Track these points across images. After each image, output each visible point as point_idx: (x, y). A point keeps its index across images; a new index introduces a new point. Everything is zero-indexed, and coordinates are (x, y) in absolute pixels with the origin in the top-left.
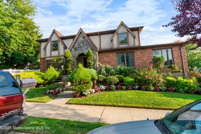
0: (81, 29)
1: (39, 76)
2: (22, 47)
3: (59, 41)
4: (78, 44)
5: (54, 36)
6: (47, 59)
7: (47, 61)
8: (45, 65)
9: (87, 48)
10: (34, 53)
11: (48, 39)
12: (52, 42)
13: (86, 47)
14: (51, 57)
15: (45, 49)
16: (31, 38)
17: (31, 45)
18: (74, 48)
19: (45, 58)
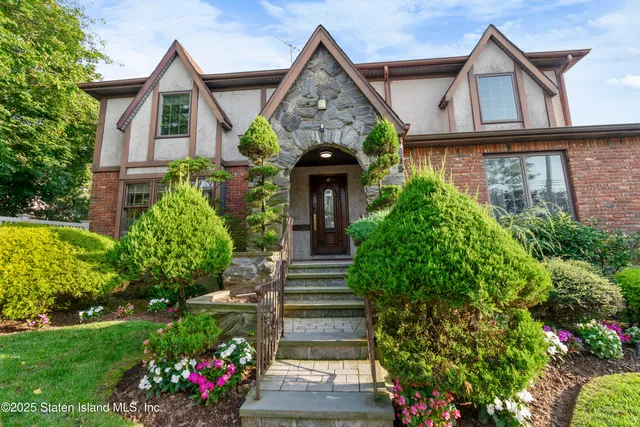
0: (321, 28)
1: (82, 252)
2: (8, 118)
3: (194, 94)
4: (305, 100)
5: (175, 69)
6: (131, 172)
7: (130, 184)
8: (116, 202)
9: (350, 119)
10: (69, 154)
11: (142, 82)
12: (162, 98)
13: (346, 115)
14: (151, 163)
15: (124, 126)
16: (57, 81)
17: (53, 113)
18: (280, 118)
19: (122, 170)
